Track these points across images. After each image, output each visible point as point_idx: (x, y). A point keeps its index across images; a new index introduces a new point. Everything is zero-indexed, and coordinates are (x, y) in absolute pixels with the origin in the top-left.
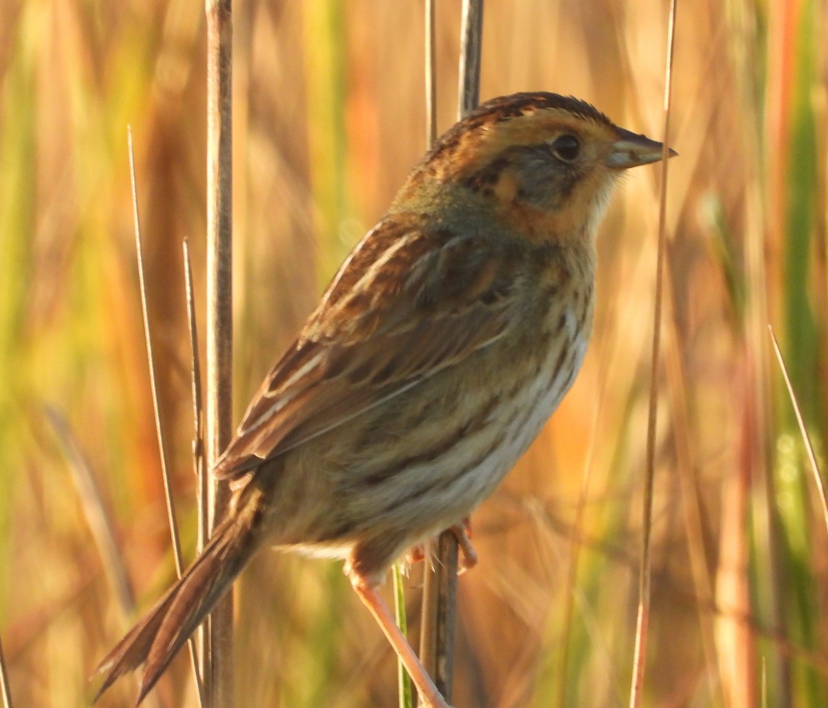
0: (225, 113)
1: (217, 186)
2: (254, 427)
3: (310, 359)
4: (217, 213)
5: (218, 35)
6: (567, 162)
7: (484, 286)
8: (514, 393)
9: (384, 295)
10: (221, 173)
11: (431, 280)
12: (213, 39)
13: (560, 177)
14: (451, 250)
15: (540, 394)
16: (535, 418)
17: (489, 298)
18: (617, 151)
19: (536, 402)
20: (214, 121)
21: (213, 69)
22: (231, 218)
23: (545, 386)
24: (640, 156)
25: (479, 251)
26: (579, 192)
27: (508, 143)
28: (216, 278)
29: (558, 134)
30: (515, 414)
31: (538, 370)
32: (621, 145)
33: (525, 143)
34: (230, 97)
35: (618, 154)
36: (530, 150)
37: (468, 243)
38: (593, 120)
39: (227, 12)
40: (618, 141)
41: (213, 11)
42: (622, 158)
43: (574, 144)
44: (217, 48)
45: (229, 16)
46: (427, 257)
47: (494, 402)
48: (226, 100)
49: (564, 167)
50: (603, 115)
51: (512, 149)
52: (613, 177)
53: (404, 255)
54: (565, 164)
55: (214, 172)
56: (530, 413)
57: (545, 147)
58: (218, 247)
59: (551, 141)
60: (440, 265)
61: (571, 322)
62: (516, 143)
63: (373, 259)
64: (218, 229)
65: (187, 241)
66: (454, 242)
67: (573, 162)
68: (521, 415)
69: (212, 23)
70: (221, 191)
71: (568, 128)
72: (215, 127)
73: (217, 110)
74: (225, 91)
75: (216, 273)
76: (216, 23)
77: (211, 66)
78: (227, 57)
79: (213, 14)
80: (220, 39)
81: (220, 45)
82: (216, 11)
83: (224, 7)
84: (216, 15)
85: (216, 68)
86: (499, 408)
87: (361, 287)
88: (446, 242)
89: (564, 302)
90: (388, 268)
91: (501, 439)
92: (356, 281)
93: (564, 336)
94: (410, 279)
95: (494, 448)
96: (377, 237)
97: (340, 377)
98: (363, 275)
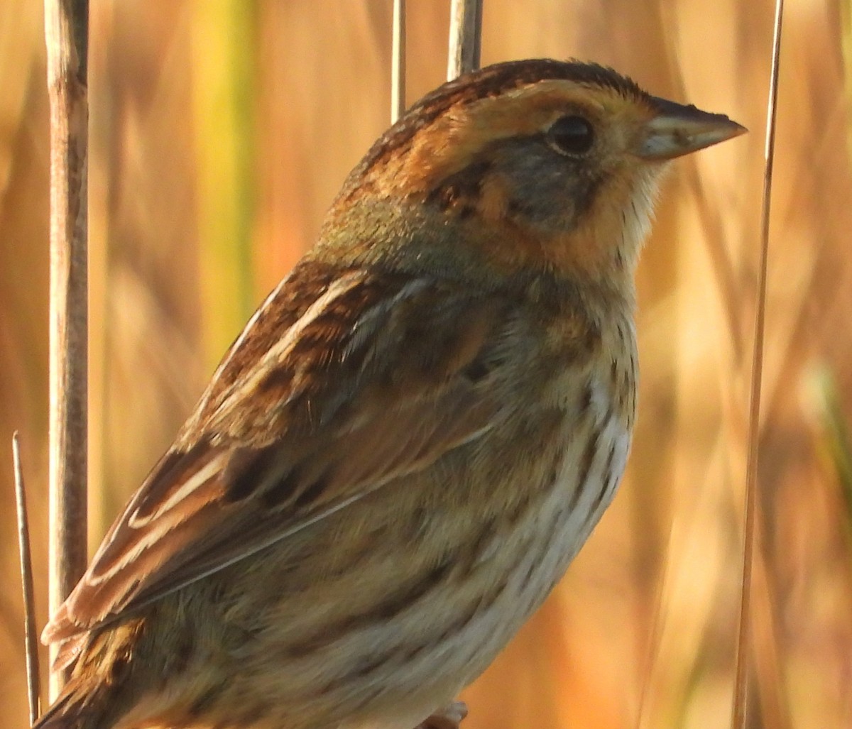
0: (76, 241)
1: (64, 353)
2: (112, 572)
4: (63, 394)
5: (66, 121)
6: (577, 156)
7: (468, 355)
8: (515, 516)
9: (311, 369)
11: (381, 344)
12: (58, 127)
13: (572, 182)
14: (408, 300)
17: (476, 372)
18: (654, 132)
20: (60, 253)
21: (58, 174)
22: (85, 403)
23: (565, 504)
24: (690, 138)
26: (606, 200)
27: (489, 135)
28: (61, 494)
29: (557, 115)
30: (524, 549)
31: (553, 478)
32: (661, 123)
33: (513, 132)
34: (85, 217)
35: (656, 138)
36: (520, 141)
38: (615, 91)
39: (80, 86)
40: (654, 117)
42: (663, 144)
43: (585, 131)
44: (64, 143)
45: (84, 94)
46: (374, 312)
47: (485, 532)
48: (78, 222)
49: (572, 166)
50: (629, 80)
51: (497, 145)
52: (651, 174)
53: (339, 309)
54: (574, 160)
55: (60, 332)
57: (540, 137)
58: (64, 446)
59: (546, 127)
61: (600, 401)
62: (501, 134)
63: (292, 317)
64: (65, 419)
65: (17, 437)
67: (585, 156)
69: (56, 103)
71: (574, 106)
72: (61, 263)
73: (63, 236)
74: (76, 208)
75: (61, 487)
76: (63, 103)
77: (56, 170)
78: (80, 155)
79: (59, 91)
80: (70, 128)
81: (69, 136)
82: (63, 86)
83: (75, 80)
84: (63, 91)
85: (62, 172)
86: (496, 542)
87: (276, 358)
88: (399, 290)
89: (588, 369)
90: (315, 329)
91: (500, 589)
92: (266, 350)
93: (589, 421)
94: (350, 344)
95: (490, 603)
96: (295, 283)
97: (251, 497)
98: (276, 340)
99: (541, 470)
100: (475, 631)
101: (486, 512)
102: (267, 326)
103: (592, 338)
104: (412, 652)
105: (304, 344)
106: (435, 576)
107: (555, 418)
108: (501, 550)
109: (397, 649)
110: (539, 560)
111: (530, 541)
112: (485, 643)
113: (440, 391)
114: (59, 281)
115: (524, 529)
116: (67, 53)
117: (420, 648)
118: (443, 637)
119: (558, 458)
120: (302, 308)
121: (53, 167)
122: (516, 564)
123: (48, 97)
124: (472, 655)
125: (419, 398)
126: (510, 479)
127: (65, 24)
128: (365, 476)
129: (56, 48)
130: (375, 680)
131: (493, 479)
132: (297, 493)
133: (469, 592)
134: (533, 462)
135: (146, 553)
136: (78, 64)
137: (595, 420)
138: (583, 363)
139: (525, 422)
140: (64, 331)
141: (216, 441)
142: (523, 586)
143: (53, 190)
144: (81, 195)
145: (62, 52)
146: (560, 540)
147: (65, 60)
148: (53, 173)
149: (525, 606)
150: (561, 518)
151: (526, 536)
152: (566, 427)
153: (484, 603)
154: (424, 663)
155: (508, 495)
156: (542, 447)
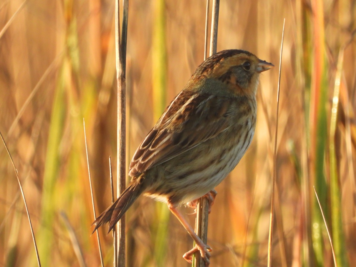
0: (123, 113)
2: (146, 161)
3: (165, 137)
5: (121, 86)
6: (247, 71)
8: (230, 149)
9: (189, 115)
10: (122, 134)
11: (205, 110)
12: (119, 88)
13: (247, 76)
14: (210, 100)
15: (239, 150)
16: (237, 158)
18: (259, 66)
19: (237, 153)
20: (120, 116)
21: (119, 98)
22: (125, 149)
23: (241, 147)
24: (265, 68)
25: (219, 100)
27: (230, 66)
28: (120, 170)
29: (244, 62)
30: (231, 157)
31: (239, 141)
32: (260, 64)
33: (235, 65)
34: (125, 108)
36: (237, 67)
37: (216, 97)
39: (124, 79)
41: (119, 78)
42: (260, 69)
43: (249, 64)
44: (120, 91)
45: (125, 80)
46: (203, 103)
47: (223, 152)
48: (124, 109)
49: (247, 73)
51: (232, 68)
55: (119, 134)
56: (236, 157)
57: (241, 66)
58: (121, 159)
59: (242, 64)
60: (207, 105)
61: (250, 124)
62: (233, 65)
64: (121, 153)
65: (110, 157)
66: (211, 97)
67: (249, 71)
68: (233, 158)
69: (119, 82)
70: (122, 140)
71: (247, 59)
72: (120, 118)
73: (120, 112)
74: (123, 106)
75: (120, 168)
76: (120, 83)
77: (119, 97)
78: (124, 94)
79: (119, 80)
80: (122, 88)
81: (122, 90)
82: (120, 78)
83: (123, 77)
84: (120, 80)
85: (120, 98)
86: (225, 155)
87: (180, 113)
88: (208, 97)
89: (248, 116)
90: (189, 106)
91: (225, 166)
92: (177, 110)
93: (247, 128)
94: (198, 110)
95: (223, 169)
96: (183, 95)
97: (178, 144)
98: (180, 108)
99: (236, 139)
100: (219, 175)
101: (224, 147)
102: (177, 105)
103: (249, 109)
104: (206, 179)
105: (187, 110)
106: (212, 162)
107: (240, 127)
108: (227, 157)
109: (202, 178)
110: (234, 159)
111: (232, 155)
112: (221, 177)
113: (218, 120)
114: (119, 122)
115: (231, 153)
116: (121, 71)
117: (207, 178)
118: (212, 176)
119: (240, 136)
120: (185, 101)
121: (118, 97)
122: (229, 160)
123: (117, 81)
124: (218, 180)
125: (214, 122)
126: (229, 141)
127: (121, 65)
128: (202, 139)
129: (119, 70)
130: (197, 185)
131: (226, 140)
132: (189, 143)
133: (219, 166)
134: (235, 137)
135: (154, 156)
136: (124, 74)
137: (248, 128)
138: (247, 115)
139: (234, 128)
140: (120, 133)
141: (168, 131)
142: (230, 165)
143: (118, 102)
144: (124, 103)
145: (120, 71)
146: (239, 155)
147: (121, 73)
148: (118, 98)
149: (230, 170)
150: (240, 150)
151: (232, 154)
152: (243, 129)
153: (221, 169)
154: (208, 182)
155: (229, 144)
156: (237, 134)
